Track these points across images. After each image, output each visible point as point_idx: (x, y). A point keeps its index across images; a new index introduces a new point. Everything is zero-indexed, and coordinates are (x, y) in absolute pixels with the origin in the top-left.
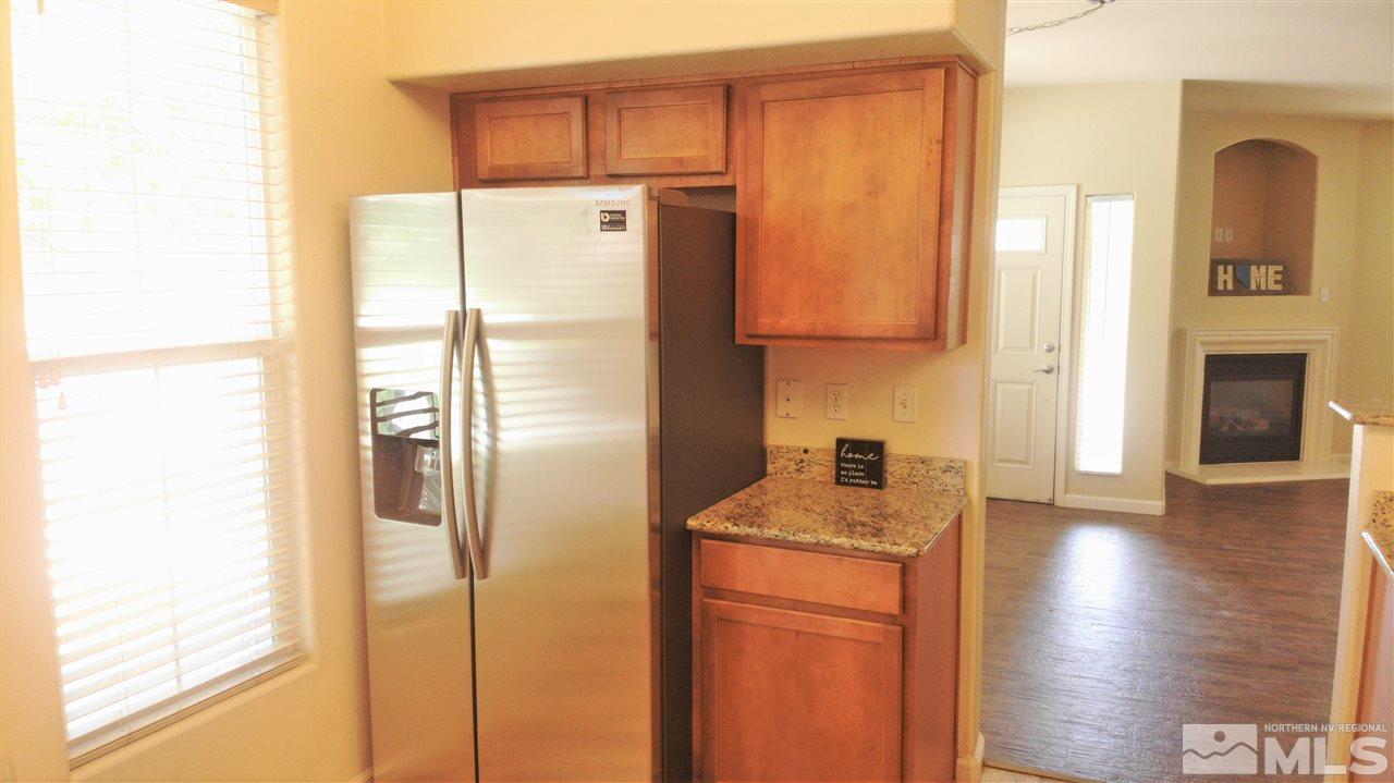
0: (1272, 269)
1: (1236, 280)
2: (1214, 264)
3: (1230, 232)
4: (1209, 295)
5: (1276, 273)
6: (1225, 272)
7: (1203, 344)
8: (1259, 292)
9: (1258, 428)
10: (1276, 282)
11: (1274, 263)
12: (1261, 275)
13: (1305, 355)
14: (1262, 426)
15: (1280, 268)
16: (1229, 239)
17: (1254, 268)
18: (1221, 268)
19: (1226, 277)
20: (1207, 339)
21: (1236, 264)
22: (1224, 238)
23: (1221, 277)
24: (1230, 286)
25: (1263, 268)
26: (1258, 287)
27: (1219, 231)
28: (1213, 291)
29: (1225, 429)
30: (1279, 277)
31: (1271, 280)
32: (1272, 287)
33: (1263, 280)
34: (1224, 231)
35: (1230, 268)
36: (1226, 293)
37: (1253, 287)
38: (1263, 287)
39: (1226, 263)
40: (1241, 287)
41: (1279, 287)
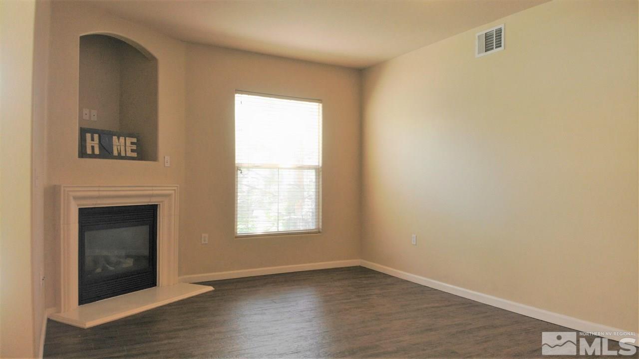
0: (129, 140)
1: (101, 146)
2: (83, 132)
3: (94, 112)
4: (79, 157)
5: (132, 143)
6: (93, 140)
7: (75, 198)
8: (120, 157)
9: (124, 266)
10: (132, 151)
11: (131, 136)
12: (120, 144)
13: (156, 205)
14: (129, 264)
15: (135, 140)
16: (94, 118)
17: (115, 138)
18: (88, 136)
19: (93, 143)
20: (79, 194)
21: (101, 133)
22: (90, 117)
23: (89, 143)
24: (97, 151)
25: (122, 139)
26: (119, 153)
27: (86, 111)
28: (83, 154)
29: (99, 270)
30: (134, 147)
31: (128, 149)
32: (129, 154)
33: (123, 149)
34: (90, 112)
35: (96, 136)
36: (93, 156)
37: (115, 153)
38: (123, 154)
39: (93, 131)
40: (106, 152)
41: (135, 155)
